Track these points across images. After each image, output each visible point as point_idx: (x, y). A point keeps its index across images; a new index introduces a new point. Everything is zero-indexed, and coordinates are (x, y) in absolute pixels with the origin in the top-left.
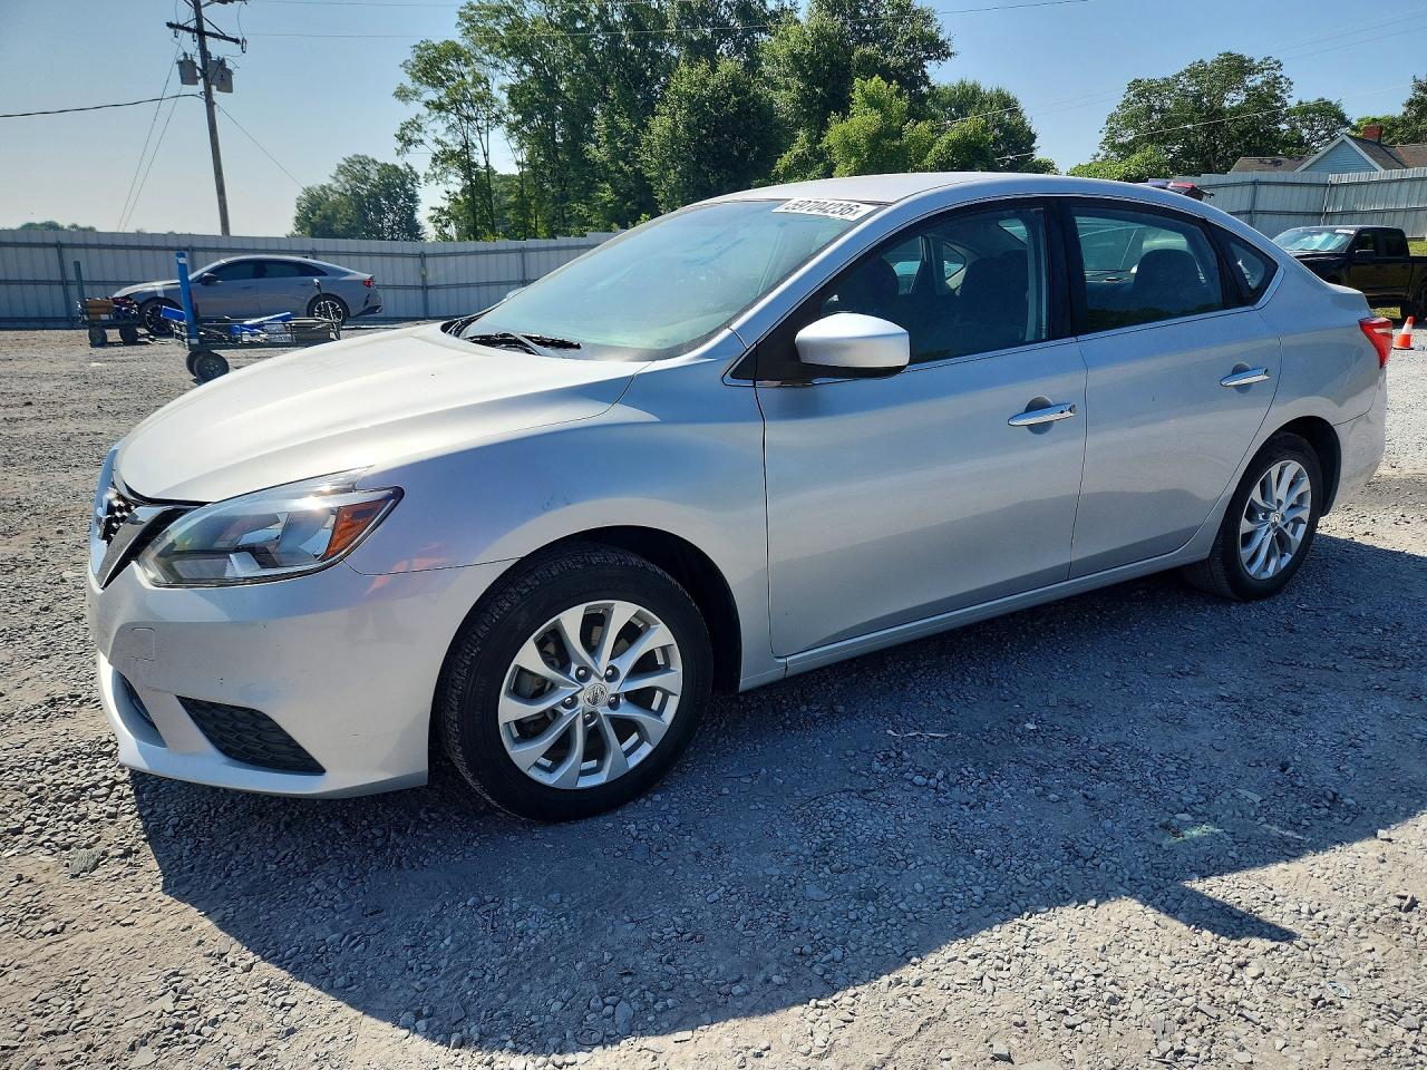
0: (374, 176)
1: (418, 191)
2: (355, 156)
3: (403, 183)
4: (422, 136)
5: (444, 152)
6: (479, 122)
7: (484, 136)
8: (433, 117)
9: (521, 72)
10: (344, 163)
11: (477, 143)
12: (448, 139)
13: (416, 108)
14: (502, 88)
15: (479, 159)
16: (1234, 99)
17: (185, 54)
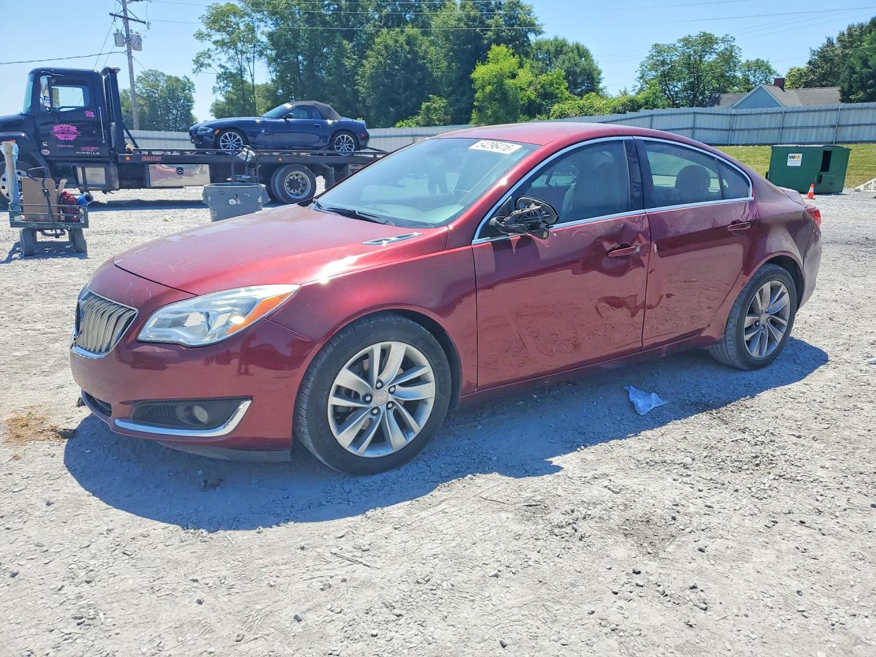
0: (163, 84)
1: (193, 94)
2: (149, 70)
3: (184, 90)
4: (210, 61)
5: (225, 72)
6: (248, 54)
7: (251, 64)
8: (218, 51)
9: (276, 24)
10: (141, 75)
11: (247, 68)
12: (228, 65)
13: (208, 45)
14: (262, 33)
15: (247, 78)
16: (710, 58)
17: (118, 30)
